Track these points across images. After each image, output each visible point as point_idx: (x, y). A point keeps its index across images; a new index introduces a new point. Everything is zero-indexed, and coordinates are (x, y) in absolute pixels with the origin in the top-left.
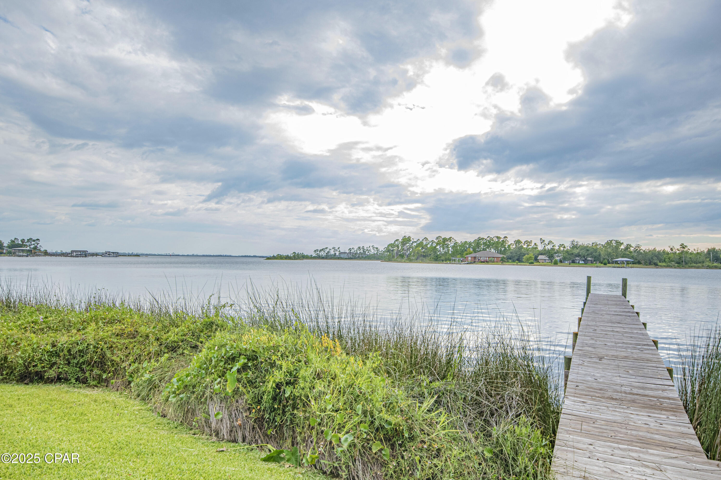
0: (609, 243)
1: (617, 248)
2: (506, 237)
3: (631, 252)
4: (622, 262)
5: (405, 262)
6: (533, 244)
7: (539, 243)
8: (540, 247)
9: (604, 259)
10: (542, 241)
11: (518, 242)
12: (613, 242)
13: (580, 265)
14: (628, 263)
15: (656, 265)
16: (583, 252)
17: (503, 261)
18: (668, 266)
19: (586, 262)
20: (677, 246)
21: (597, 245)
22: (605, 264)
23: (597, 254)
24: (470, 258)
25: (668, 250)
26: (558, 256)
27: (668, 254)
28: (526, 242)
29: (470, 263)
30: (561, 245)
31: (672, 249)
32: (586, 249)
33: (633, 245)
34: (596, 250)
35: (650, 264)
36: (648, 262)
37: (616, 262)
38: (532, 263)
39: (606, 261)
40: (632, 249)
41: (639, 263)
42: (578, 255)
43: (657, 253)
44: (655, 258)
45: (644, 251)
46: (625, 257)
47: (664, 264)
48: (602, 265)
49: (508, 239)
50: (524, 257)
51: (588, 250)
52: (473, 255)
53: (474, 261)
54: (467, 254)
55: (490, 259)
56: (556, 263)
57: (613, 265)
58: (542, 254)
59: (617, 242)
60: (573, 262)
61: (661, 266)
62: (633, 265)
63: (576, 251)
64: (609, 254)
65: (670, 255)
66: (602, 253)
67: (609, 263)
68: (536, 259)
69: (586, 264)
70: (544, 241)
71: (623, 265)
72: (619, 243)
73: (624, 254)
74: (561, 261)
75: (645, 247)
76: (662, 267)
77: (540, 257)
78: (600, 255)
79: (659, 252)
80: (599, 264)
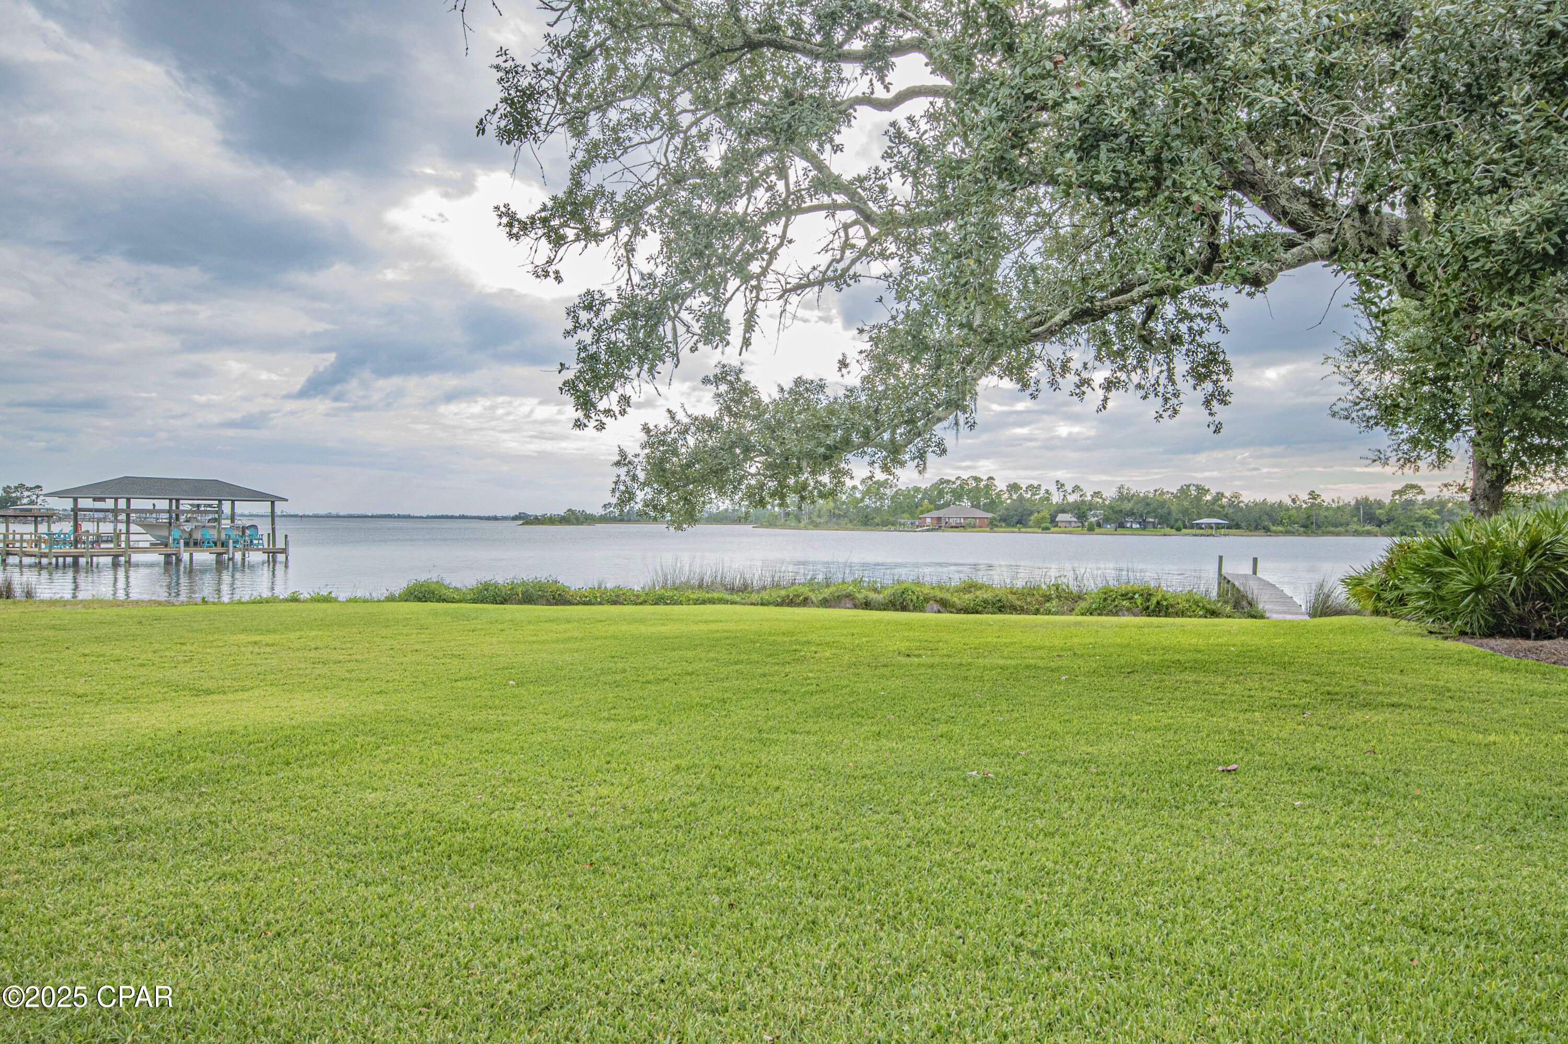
0: (1184, 490)
1: (1198, 499)
2: (992, 478)
3: (1223, 507)
4: (1210, 526)
5: (805, 528)
6: (1042, 491)
7: (1053, 488)
8: (1056, 498)
9: (1177, 520)
10: (1060, 485)
11: (1014, 487)
12: (1192, 488)
13: (1134, 532)
14: (1219, 527)
15: (1267, 530)
16: (1139, 508)
17: (992, 525)
18: (1288, 533)
19: (1144, 525)
20: (1304, 496)
21: (1162, 493)
22: (1178, 529)
23: (1165, 510)
24: (928, 520)
25: (1289, 502)
26: (1094, 515)
27: (1288, 509)
28: (1030, 487)
29: (933, 530)
30: (1097, 494)
31: (1294, 501)
32: (1146, 501)
33: (1228, 494)
34: (1162, 504)
35: (1256, 528)
36: (1254, 524)
37: (1199, 527)
38: (1048, 529)
39: (1180, 524)
40: (1224, 500)
41: (1238, 526)
42: (1131, 513)
43: (1268, 509)
44: (1265, 517)
45: (1247, 505)
46: (1214, 517)
47: (1280, 528)
48: (1173, 531)
49: (996, 483)
50: (1032, 518)
51: (1148, 504)
52: (936, 514)
53: (939, 525)
54: (922, 512)
55: (968, 521)
56: (1091, 529)
57: (1194, 531)
58: (1063, 511)
59: (1198, 488)
60: (1122, 526)
61: (1275, 532)
62: (1227, 531)
63: (1127, 506)
64: (1185, 512)
65: (1291, 513)
66: (1173, 508)
67: (1185, 527)
68: (1053, 521)
69: (1145, 528)
70: (1063, 485)
71: (1210, 531)
72: (1202, 490)
73: (1212, 511)
74: (1099, 525)
75: (1248, 497)
76: (1277, 533)
77: (1060, 517)
78: (1169, 513)
79: (1272, 506)
80: (1168, 530)
